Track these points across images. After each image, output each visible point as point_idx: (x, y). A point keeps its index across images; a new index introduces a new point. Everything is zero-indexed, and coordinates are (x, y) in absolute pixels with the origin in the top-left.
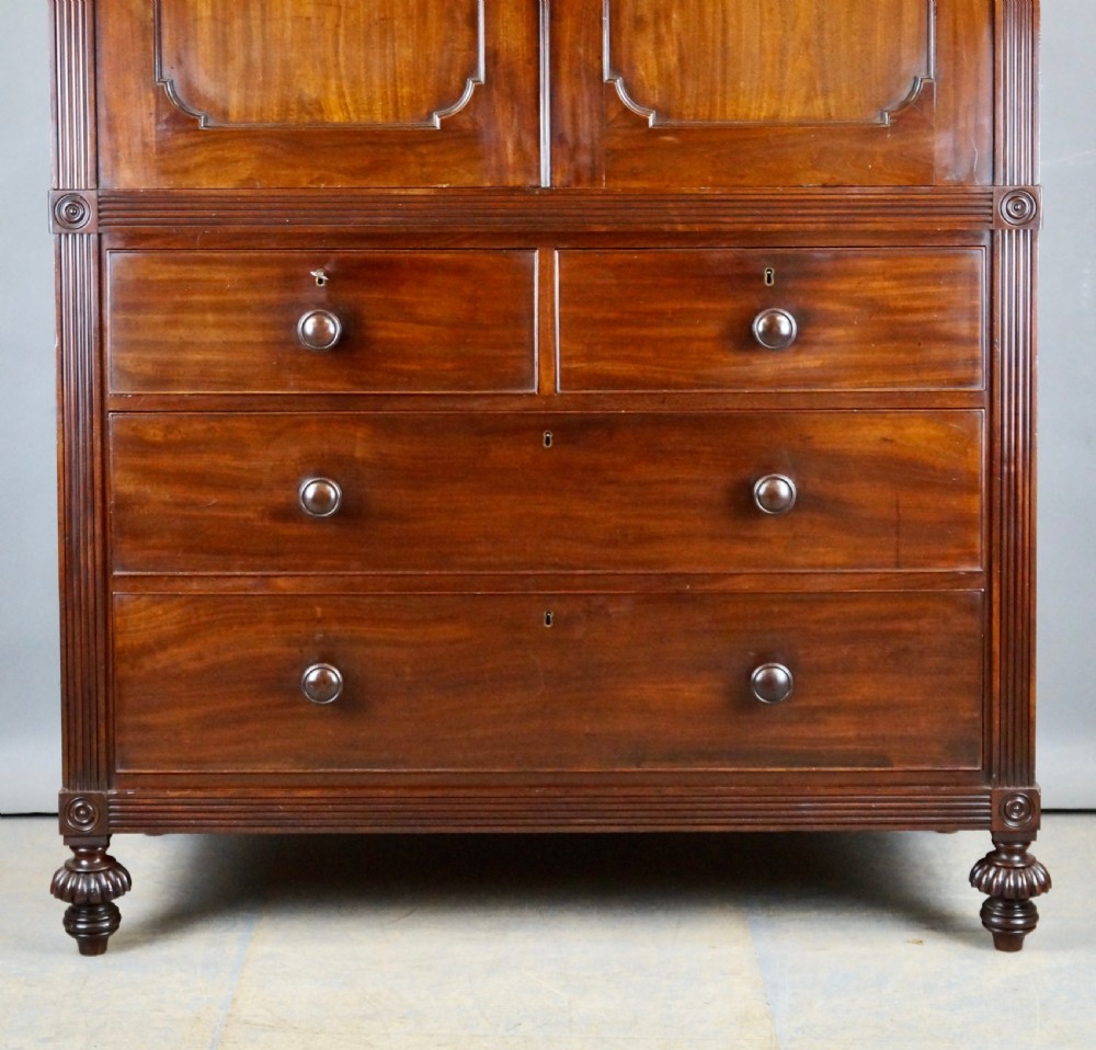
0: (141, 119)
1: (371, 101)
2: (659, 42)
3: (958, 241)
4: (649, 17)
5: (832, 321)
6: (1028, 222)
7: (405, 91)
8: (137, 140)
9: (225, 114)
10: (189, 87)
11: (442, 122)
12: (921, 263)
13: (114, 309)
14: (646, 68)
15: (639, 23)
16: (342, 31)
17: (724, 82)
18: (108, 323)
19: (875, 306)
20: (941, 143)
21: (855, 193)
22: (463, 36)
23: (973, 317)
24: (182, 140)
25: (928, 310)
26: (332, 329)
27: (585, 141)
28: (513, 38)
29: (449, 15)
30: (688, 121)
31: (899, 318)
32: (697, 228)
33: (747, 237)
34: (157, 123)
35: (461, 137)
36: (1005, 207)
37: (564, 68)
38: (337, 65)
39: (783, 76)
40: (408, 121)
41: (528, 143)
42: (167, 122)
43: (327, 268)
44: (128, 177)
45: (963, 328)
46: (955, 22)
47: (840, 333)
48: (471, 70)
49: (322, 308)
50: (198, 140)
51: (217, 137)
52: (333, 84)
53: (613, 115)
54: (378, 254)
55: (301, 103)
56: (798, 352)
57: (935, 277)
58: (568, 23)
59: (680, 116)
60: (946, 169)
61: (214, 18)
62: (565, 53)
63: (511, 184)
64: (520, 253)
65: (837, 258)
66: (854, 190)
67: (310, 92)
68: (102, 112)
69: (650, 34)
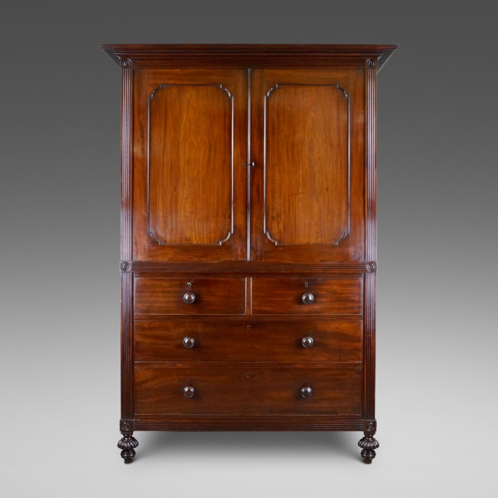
0: (144, 242)
1: (203, 238)
2: (278, 223)
3: (356, 276)
4: (276, 216)
5: (323, 296)
6: (373, 271)
7: (213, 235)
8: (143, 248)
9: (166, 241)
10: (156, 234)
11: (222, 244)
12: (346, 281)
13: (136, 292)
14: (275, 230)
15: (273, 218)
16: (196, 220)
17: (295, 233)
18: (134, 296)
19: (334, 292)
20: (351, 250)
21: (329, 263)
22: (228, 221)
23: (359, 295)
24: (154, 248)
25: (348, 294)
26: (192, 298)
27: (259, 249)
28: (241, 222)
29: (224, 215)
30: (286, 244)
31: (341, 296)
32: (288, 272)
33: (301, 274)
34: (148, 243)
35: (227, 247)
36: (368, 267)
37: (254, 230)
38: (195, 229)
39: (310, 232)
40: (213, 243)
41: (244, 250)
42: (151, 243)
43: (192, 282)
44: (140, 258)
45: (357, 299)
46: (355, 218)
47: (325, 299)
48: (230, 230)
49: (190, 293)
50: (158, 248)
51: (163, 247)
52: (194, 233)
53: (266, 242)
54: (205, 278)
55: (185, 238)
56: (314, 305)
57: (349, 285)
58: (255, 218)
59: (284, 242)
60: (353, 257)
61: (163, 216)
62: (254, 226)
63: (239, 260)
64: (242, 278)
65: (325, 280)
66: (329, 262)
67: (188, 235)
68: (134, 240)
69: (276, 221)
